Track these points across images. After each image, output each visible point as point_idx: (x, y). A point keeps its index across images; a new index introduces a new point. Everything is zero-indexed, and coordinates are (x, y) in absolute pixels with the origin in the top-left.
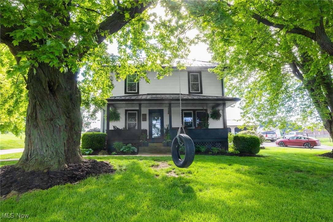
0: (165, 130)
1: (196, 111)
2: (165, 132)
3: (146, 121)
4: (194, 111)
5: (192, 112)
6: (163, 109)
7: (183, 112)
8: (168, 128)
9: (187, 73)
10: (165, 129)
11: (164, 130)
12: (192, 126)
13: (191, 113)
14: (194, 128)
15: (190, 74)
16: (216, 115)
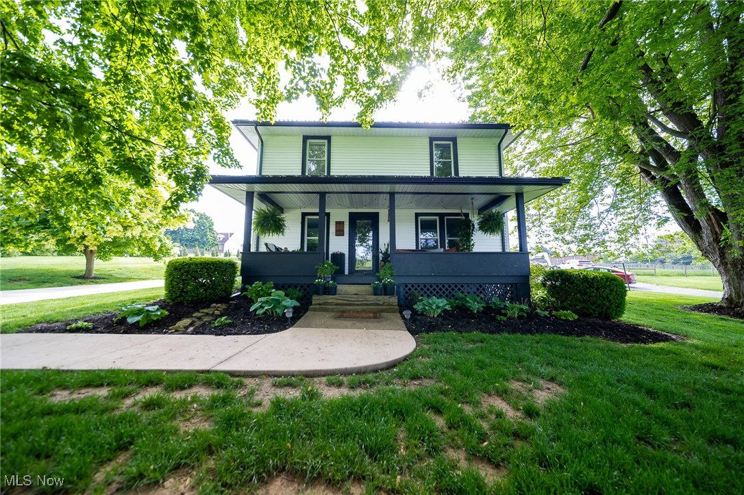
0: (381, 255)
1: (446, 217)
2: (381, 259)
3: (343, 235)
4: (441, 216)
5: (437, 218)
6: (378, 213)
7: (420, 218)
8: (387, 250)
9: (427, 141)
10: (381, 252)
11: (378, 255)
12: (437, 248)
13: (435, 221)
14: (442, 250)
15: (434, 143)
16: (493, 224)
